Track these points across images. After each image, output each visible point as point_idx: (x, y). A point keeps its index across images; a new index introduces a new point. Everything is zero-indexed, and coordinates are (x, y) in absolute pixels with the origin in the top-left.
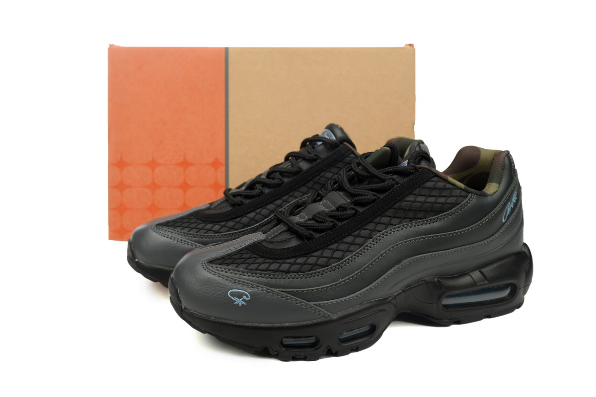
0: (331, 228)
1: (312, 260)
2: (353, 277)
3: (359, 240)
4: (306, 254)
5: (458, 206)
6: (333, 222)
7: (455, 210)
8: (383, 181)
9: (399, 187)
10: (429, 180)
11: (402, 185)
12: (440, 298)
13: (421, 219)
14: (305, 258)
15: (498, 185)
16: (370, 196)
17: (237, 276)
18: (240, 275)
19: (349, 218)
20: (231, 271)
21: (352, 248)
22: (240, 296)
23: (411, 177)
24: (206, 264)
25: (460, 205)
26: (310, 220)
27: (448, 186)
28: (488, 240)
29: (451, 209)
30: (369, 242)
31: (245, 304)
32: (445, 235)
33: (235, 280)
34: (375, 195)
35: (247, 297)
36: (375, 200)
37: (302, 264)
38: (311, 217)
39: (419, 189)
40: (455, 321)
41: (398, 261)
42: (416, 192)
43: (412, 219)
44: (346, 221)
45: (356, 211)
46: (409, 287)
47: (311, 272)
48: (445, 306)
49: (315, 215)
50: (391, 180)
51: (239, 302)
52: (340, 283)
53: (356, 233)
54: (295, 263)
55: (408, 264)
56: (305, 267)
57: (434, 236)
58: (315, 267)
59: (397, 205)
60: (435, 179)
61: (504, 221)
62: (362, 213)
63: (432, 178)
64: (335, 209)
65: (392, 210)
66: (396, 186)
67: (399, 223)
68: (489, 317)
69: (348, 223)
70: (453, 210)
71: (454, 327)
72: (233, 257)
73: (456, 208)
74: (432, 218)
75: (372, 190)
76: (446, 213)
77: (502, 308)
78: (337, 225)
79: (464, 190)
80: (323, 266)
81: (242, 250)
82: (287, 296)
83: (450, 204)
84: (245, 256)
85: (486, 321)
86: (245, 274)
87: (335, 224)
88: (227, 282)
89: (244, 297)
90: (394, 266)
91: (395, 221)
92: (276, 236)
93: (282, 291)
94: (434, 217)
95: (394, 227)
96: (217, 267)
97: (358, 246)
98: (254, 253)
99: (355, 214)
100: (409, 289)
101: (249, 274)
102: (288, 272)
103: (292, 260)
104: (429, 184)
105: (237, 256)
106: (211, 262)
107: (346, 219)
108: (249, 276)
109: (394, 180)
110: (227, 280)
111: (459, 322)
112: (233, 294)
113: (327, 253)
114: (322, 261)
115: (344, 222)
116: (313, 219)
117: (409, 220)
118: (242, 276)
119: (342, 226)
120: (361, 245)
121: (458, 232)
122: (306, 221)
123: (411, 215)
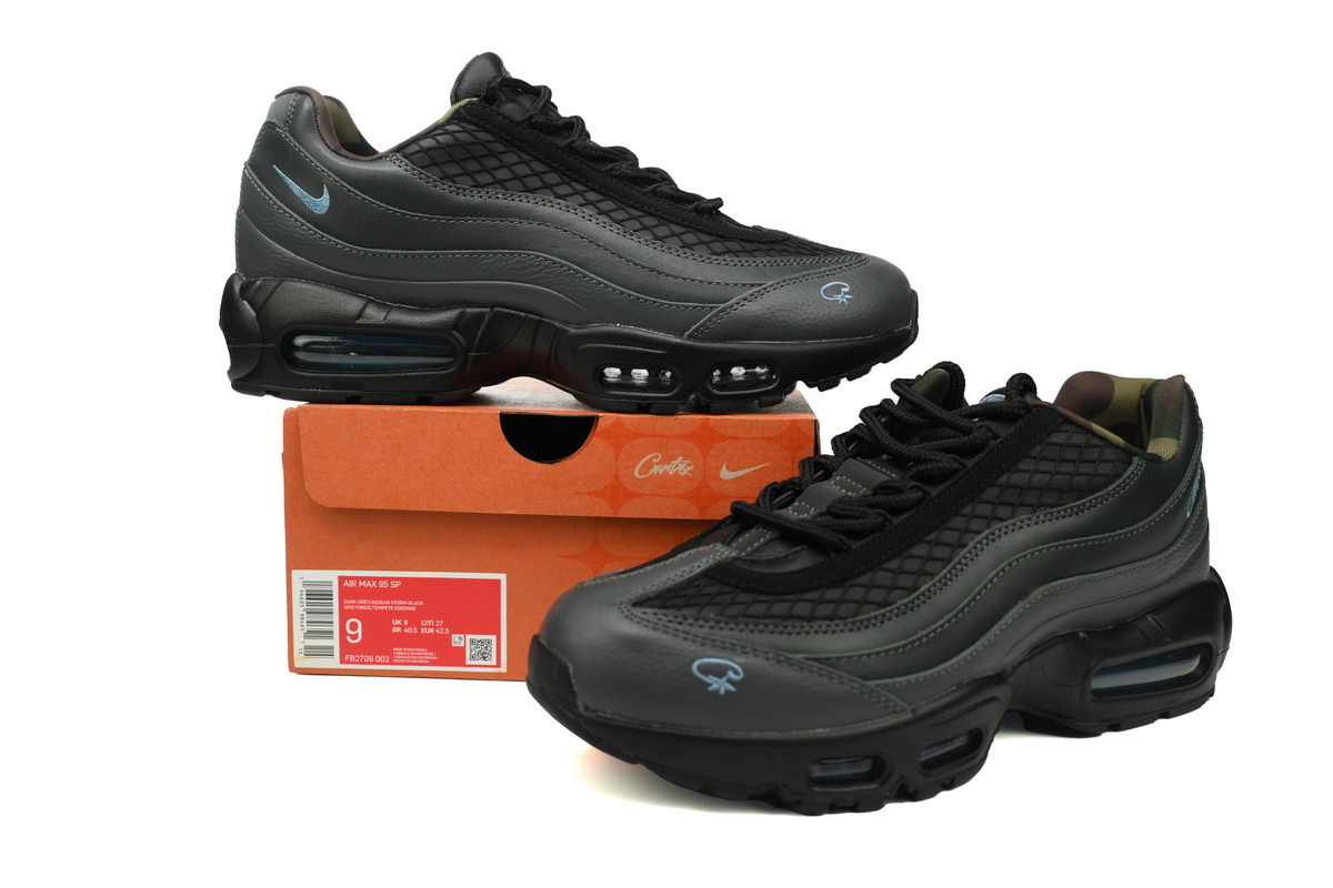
0: (880, 528)
1: (856, 593)
2: (942, 626)
3: (940, 552)
4: (841, 582)
5: (1119, 481)
6: (881, 515)
7: (1114, 489)
8: (966, 432)
9: (1002, 442)
10: (1056, 430)
11: (1007, 438)
12: (1087, 676)
13: (1052, 506)
14: (841, 590)
15: (1176, 441)
16: (946, 462)
17: (706, 630)
18: (712, 628)
19: (913, 506)
20: (690, 621)
21: (930, 567)
22: (720, 672)
23: (1020, 423)
24: (630, 608)
25: (1121, 480)
26: (821, 515)
27: (1094, 441)
28: (1166, 553)
29: (1105, 486)
30: (961, 554)
31: (731, 688)
32: (1100, 539)
33: (704, 639)
34: (955, 460)
35: (736, 673)
36: (956, 471)
37: (838, 602)
38: (824, 509)
39: (1039, 447)
40: (1111, 723)
41: (1022, 593)
42: (1036, 451)
43: (1035, 508)
44: (908, 514)
45: (925, 493)
46: (1037, 650)
47: (859, 618)
48: (1095, 692)
49: (831, 506)
50: (984, 429)
51: (719, 685)
52: (920, 639)
53: (932, 537)
54: (823, 601)
55: (1041, 599)
56: (846, 609)
57: (1082, 542)
58: (865, 607)
59: (1003, 480)
60: (1066, 427)
61: (1188, 515)
62: (938, 496)
63: (1061, 425)
64: (870, 492)
65: (995, 491)
66: (992, 442)
67: (1012, 517)
68: (1167, 715)
69: (912, 516)
70: (1111, 487)
71: (1108, 737)
72: (683, 593)
73: (1115, 485)
74: (1072, 504)
75: (948, 450)
76: (1097, 494)
77: (1189, 696)
78: (891, 523)
79: (1124, 450)
80: (880, 605)
81: (696, 578)
82: (820, 669)
83: (1105, 476)
84: (707, 590)
85: (1161, 724)
86: (722, 625)
87: (886, 519)
88: (686, 644)
89: (731, 674)
90: (1016, 603)
91: (1004, 511)
92: (758, 549)
93: (808, 659)
94: (1076, 503)
95: (1005, 523)
96: (656, 614)
97: (940, 564)
98: (727, 584)
99: (923, 498)
100: (1038, 654)
101: (732, 626)
102: (811, 618)
103: (815, 595)
104: (1058, 438)
105: (692, 591)
106: (639, 603)
107: (908, 509)
108: (731, 629)
109: (989, 430)
110: (686, 639)
111: (1116, 727)
112: (705, 669)
113: (882, 577)
114: (877, 595)
115: (904, 516)
116: (829, 513)
117: (1030, 509)
118: (717, 631)
119: (901, 523)
120: (946, 561)
121: (1122, 534)
122: (815, 517)
123: (1032, 498)
